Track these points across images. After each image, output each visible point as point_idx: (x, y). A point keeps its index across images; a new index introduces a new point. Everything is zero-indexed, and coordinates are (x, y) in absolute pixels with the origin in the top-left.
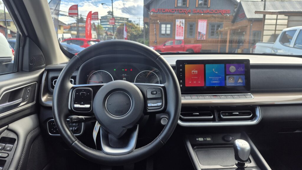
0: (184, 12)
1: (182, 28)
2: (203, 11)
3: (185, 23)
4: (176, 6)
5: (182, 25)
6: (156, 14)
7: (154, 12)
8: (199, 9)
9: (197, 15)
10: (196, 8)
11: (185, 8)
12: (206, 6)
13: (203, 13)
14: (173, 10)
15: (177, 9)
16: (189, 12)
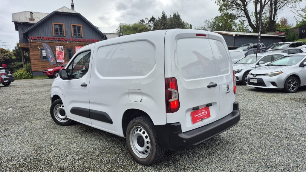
0: (62, 40)
1: (62, 53)
2: (78, 40)
3: (64, 49)
4: (54, 35)
5: (61, 50)
6: (35, 41)
7: (33, 39)
8: (75, 38)
9: (74, 42)
10: (72, 37)
11: (62, 37)
12: (79, 36)
13: (78, 41)
14: (52, 38)
15: (55, 37)
16: (66, 40)
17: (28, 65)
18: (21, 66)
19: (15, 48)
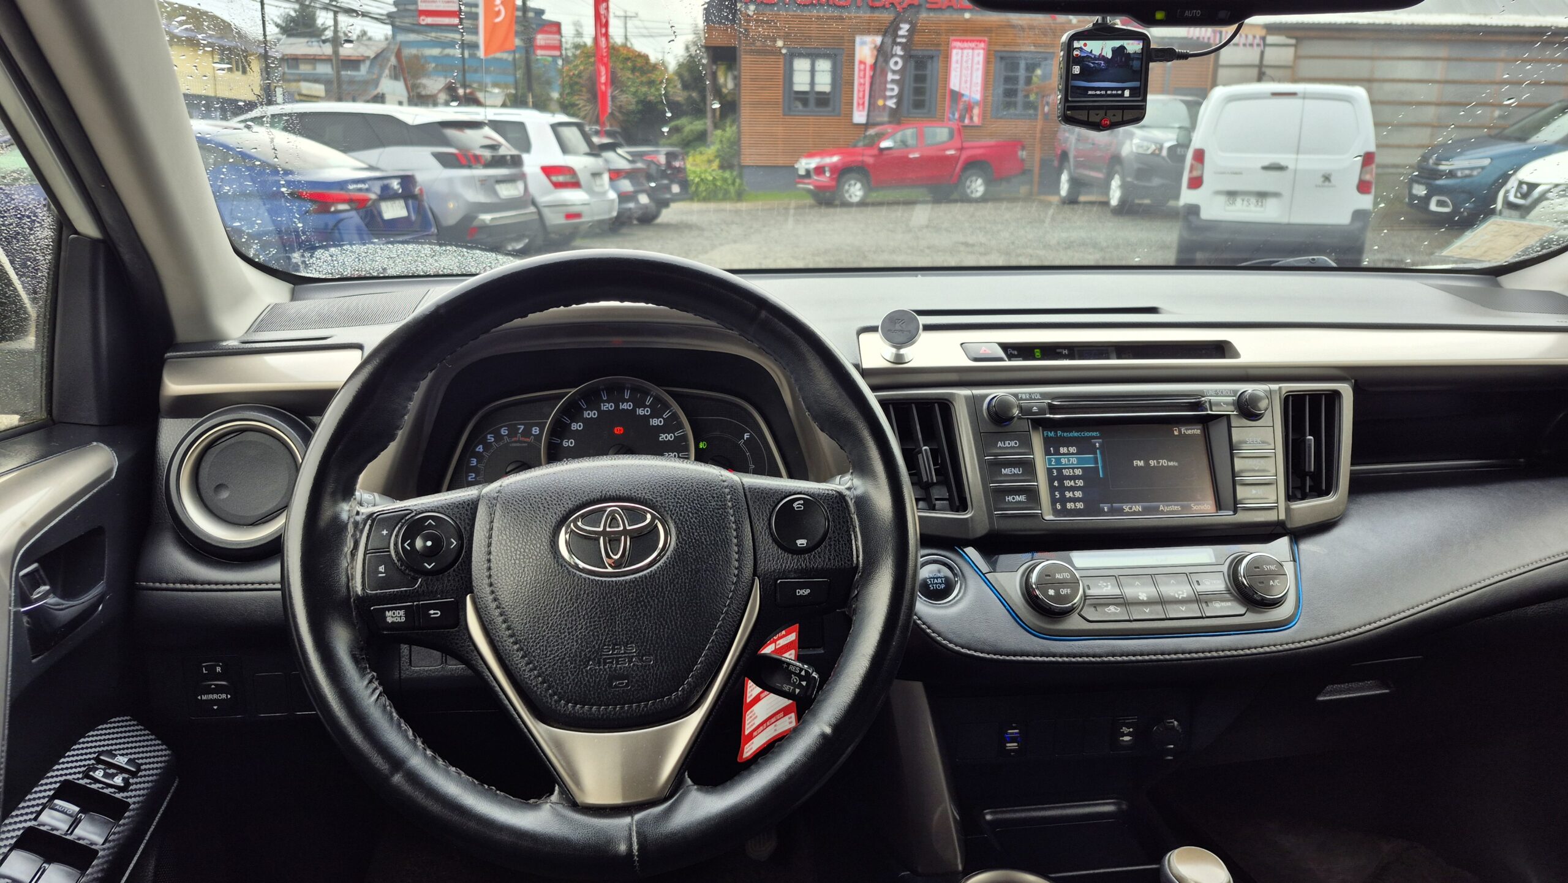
0: (892, 4)
6: (767, 10)
7: (762, 3)
9: (947, 16)
13: (970, 10)
16: (910, 5)
17: (730, 131)
18: (701, 138)
19: (687, 48)
